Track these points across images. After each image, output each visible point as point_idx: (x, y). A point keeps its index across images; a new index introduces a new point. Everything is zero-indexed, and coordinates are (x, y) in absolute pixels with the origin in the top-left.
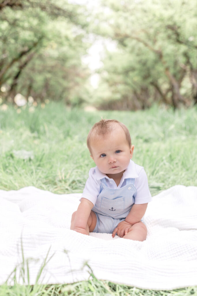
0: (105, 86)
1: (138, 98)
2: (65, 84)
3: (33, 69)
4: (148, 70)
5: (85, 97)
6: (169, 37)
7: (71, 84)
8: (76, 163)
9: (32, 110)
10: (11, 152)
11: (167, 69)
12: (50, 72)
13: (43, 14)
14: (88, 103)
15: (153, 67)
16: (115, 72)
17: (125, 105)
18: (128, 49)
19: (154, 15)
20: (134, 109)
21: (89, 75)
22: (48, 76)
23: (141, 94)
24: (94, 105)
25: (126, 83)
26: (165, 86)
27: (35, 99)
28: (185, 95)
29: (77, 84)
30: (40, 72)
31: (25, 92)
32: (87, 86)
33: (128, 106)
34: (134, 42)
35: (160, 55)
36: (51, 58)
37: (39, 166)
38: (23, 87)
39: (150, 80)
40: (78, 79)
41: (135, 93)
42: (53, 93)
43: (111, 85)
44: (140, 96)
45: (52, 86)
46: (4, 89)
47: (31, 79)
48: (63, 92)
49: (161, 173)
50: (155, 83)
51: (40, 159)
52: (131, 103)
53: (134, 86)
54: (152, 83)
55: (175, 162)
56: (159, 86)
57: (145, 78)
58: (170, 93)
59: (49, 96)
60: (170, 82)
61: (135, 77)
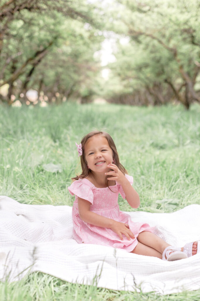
0: (117, 80)
1: (151, 94)
2: (76, 77)
3: (45, 65)
4: (162, 66)
5: (95, 89)
6: (184, 39)
7: (82, 78)
9: (44, 104)
10: (42, 167)
11: (181, 67)
12: (61, 67)
13: (59, 15)
14: (99, 95)
15: (167, 64)
16: (129, 68)
17: (137, 98)
18: (142, 46)
19: (170, 20)
20: (145, 104)
21: (101, 68)
22: (60, 70)
23: (153, 89)
24: (104, 98)
25: (138, 78)
26: (178, 81)
27: (45, 94)
28: (199, 91)
29: (88, 77)
30: (52, 67)
31: (37, 87)
33: (140, 100)
34: (148, 39)
35: (174, 53)
36: (64, 54)
37: (68, 181)
38: (35, 82)
39: (164, 77)
40: (89, 73)
41: (147, 87)
42: (63, 87)
43: (123, 79)
44: (153, 91)
45: (63, 80)
46: (15, 84)
47: (43, 74)
48: (74, 85)
49: (177, 190)
50: (169, 80)
51: (68, 174)
52: (143, 98)
53: (147, 81)
54: (166, 81)
55: (190, 178)
56: (173, 82)
57: (159, 74)
58: (184, 89)
59: (59, 90)
60: (184, 79)
61: (148, 73)
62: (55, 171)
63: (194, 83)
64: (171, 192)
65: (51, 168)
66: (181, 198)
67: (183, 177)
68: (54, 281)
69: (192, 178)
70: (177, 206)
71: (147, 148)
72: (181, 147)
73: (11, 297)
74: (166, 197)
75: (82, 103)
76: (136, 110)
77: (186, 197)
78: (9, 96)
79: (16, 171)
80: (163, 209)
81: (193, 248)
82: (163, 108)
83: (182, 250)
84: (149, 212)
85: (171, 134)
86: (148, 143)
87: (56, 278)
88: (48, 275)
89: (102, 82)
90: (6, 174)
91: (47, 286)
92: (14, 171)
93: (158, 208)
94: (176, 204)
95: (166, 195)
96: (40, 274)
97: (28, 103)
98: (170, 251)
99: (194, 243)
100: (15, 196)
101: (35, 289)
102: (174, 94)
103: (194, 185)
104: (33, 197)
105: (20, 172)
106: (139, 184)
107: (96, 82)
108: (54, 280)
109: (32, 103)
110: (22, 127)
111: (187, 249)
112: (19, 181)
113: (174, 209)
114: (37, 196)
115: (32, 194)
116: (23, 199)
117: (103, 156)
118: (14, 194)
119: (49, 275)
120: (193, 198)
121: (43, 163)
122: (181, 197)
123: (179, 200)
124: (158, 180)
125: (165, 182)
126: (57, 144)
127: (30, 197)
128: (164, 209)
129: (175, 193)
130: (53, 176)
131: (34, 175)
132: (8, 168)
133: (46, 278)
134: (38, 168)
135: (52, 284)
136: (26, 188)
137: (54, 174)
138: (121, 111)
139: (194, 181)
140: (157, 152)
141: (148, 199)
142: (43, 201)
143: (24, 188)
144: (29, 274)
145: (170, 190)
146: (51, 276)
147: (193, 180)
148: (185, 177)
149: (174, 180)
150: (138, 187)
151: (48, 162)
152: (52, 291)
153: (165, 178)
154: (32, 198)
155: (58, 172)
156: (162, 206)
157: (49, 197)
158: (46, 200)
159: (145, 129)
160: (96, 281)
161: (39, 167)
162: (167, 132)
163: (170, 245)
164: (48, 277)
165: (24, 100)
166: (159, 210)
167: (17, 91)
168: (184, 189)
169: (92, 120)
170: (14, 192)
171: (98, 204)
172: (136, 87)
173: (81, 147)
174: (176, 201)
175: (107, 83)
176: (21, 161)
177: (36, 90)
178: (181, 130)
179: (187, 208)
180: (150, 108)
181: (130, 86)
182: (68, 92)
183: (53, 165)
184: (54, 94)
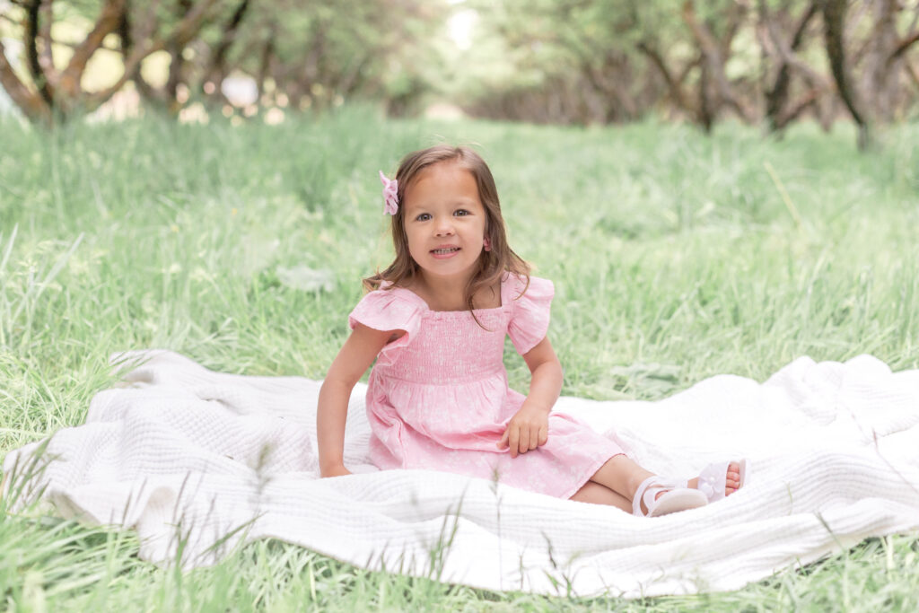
0: (496, 45)
1: (597, 88)
2: (371, 35)
4: (631, 4)
5: (430, 75)
7: (390, 39)
9: (275, 117)
12: (329, 2)
14: (440, 94)
16: (531, 8)
17: (554, 103)
20: (581, 118)
21: (446, 11)
22: (325, 13)
23: (605, 74)
24: (457, 101)
25: (560, 41)
26: (679, 52)
27: (280, 84)
28: (741, 81)
29: (408, 37)
30: (300, 4)
31: (254, 64)
32: (438, 43)
33: (563, 108)
38: (250, 49)
39: (637, 35)
40: (412, 24)
41: (587, 69)
42: (335, 66)
43: (515, 45)
44: (605, 83)
45: (333, 44)
46: (189, 53)
47: (273, 25)
48: (366, 61)
49: (675, 339)
50: (651, 46)
52: (573, 101)
53: (586, 50)
54: (642, 47)
55: (712, 307)
57: (620, 28)
58: (695, 75)
59: (323, 76)
60: (697, 43)
61: (590, 24)
62: (311, 286)
63: (726, 55)
64: (656, 347)
65: (301, 279)
66: (686, 362)
67: (692, 304)
68: (316, 567)
69: (718, 307)
70: (674, 384)
71: (585, 232)
72: (686, 232)
73: (194, 602)
74: (641, 359)
76: (553, 137)
77: (700, 361)
78: (172, 87)
79: (200, 280)
80: (632, 390)
81: (728, 478)
82: (635, 129)
83: (694, 484)
84: (592, 398)
85: (657, 196)
86: (591, 219)
87: (321, 556)
88: (299, 547)
89: (451, 55)
90: (167, 289)
91: (296, 578)
92: (194, 281)
93: (618, 387)
94: (670, 379)
95: (640, 353)
96: (275, 545)
97: (226, 111)
98: (659, 490)
99: (730, 466)
100: (196, 353)
101: (261, 587)
102: (667, 90)
103: (724, 327)
104: (248, 354)
105: (210, 284)
106: (563, 324)
107: (434, 52)
108: (315, 561)
109: (240, 111)
110: (213, 168)
111: (712, 479)
112: (206, 312)
113: (665, 393)
114: (259, 353)
115: (247, 348)
116: (221, 360)
117: (459, 234)
118: (194, 346)
119: (302, 549)
120: (718, 363)
121: (276, 263)
122: (684, 358)
123: (679, 368)
124: (619, 314)
125: (638, 319)
126: (319, 215)
127: (240, 355)
128: (634, 392)
129: (667, 348)
130: (306, 299)
131: (251, 296)
132: (174, 275)
133: (292, 557)
134: (262, 278)
135: (311, 573)
136: (229, 329)
137: (312, 295)
139: (723, 318)
140: (616, 244)
141: (588, 364)
142: (279, 368)
143: (223, 327)
144: (244, 547)
145: (653, 340)
146: (306, 552)
147: (720, 315)
148: (697, 304)
149: (665, 314)
150: (557, 334)
151: (292, 263)
152: (310, 594)
153: (638, 308)
154: (247, 358)
155: (322, 291)
156: (630, 384)
157: (297, 356)
158: (290, 365)
159: (580, 185)
160: (441, 558)
161: (266, 273)
162: (645, 193)
163: (654, 475)
164: (299, 554)
165: (217, 101)
166: (620, 394)
167: (195, 75)
168: (695, 339)
170: (193, 343)
171: (441, 364)
172: (552, 68)
173: (396, 191)
174: (670, 368)
175: (465, 56)
176: (214, 255)
178: (686, 183)
179: (701, 386)
180: (596, 131)
181: (536, 66)
182: (348, 81)
183: (307, 271)
184: (306, 88)
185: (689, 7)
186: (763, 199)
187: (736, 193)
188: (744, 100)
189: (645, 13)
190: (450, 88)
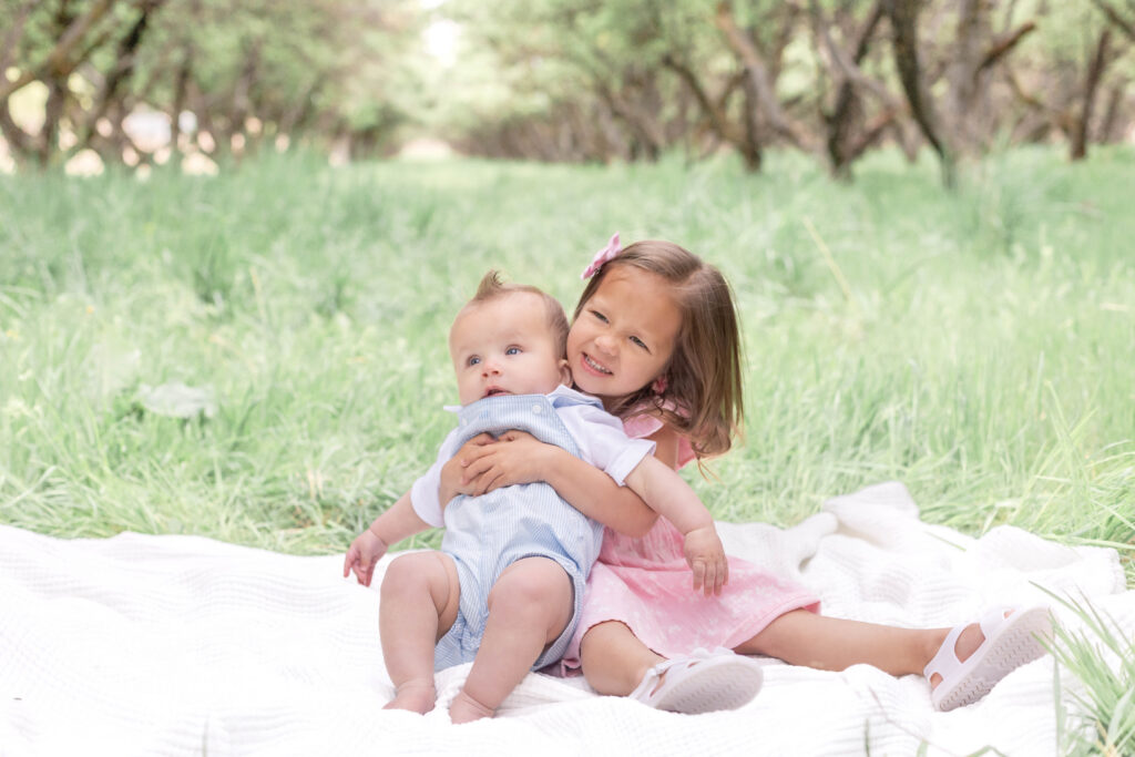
0: (485, 62)
1: (617, 114)
2: (323, 54)
3: (195, 7)
4: (653, 7)
5: (404, 102)
7: (348, 57)
8: (368, 431)
9: (197, 166)
10: (134, 398)
12: (261, 14)
14: (420, 126)
16: (525, 15)
17: (565, 133)
20: (598, 154)
22: (257, 27)
23: (626, 98)
24: (442, 134)
25: (565, 55)
26: (716, 66)
27: (204, 123)
29: (372, 56)
30: (222, 17)
31: (164, 95)
32: (413, 61)
33: (576, 141)
37: (236, 446)
38: (157, 76)
39: (660, 46)
40: (374, 39)
41: (603, 90)
42: (278, 95)
43: (511, 61)
44: (623, 106)
45: (271, 67)
46: (77, 83)
47: (187, 44)
48: (317, 88)
50: (678, 59)
51: (238, 421)
52: (588, 132)
53: (602, 69)
54: (668, 61)
56: (696, 69)
57: (640, 38)
58: (737, 99)
59: (258, 105)
60: (738, 56)
61: (602, 33)
62: (188, 409)
63: (775, 71)
65: (172, 400)
75: (353, 155)
76: (560, 178)
78: (49, 131)
79: (19, 414)
89: (431, 75)
97: (130, 157)
100: (14, 515)
102: (704, 115)
104: (85, 513)
107: (408, 72)
109: (146, 158)
115: (85, 506)
121: (137, 382)
126: (217, 307)
127: (74, 515)
134: (116, 405)
137: (185, 422)
138: (503, 181)
151: (166, 376)
154: (82, 518)
155: (202, 417)
165: (115, 146)
169: (374, 216)
172: (558, 90)
175: (448, 77)
177: (164, 110)
180: (617, 169)
181: (536, 88)
182: (293, 115)
183: (182, 389)
184: (238, 125)
185: (725, 7)
186: (809, 262)
187: (771, 255)
188: (798, 126)
189: (669, 18)
190: (432, 117)
